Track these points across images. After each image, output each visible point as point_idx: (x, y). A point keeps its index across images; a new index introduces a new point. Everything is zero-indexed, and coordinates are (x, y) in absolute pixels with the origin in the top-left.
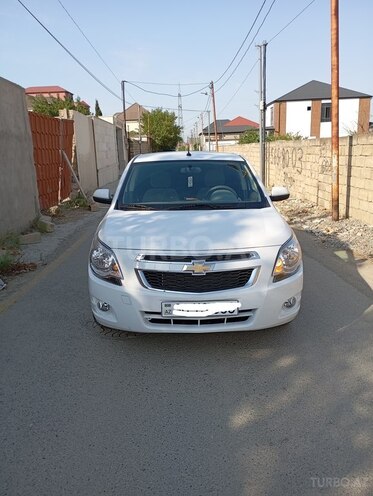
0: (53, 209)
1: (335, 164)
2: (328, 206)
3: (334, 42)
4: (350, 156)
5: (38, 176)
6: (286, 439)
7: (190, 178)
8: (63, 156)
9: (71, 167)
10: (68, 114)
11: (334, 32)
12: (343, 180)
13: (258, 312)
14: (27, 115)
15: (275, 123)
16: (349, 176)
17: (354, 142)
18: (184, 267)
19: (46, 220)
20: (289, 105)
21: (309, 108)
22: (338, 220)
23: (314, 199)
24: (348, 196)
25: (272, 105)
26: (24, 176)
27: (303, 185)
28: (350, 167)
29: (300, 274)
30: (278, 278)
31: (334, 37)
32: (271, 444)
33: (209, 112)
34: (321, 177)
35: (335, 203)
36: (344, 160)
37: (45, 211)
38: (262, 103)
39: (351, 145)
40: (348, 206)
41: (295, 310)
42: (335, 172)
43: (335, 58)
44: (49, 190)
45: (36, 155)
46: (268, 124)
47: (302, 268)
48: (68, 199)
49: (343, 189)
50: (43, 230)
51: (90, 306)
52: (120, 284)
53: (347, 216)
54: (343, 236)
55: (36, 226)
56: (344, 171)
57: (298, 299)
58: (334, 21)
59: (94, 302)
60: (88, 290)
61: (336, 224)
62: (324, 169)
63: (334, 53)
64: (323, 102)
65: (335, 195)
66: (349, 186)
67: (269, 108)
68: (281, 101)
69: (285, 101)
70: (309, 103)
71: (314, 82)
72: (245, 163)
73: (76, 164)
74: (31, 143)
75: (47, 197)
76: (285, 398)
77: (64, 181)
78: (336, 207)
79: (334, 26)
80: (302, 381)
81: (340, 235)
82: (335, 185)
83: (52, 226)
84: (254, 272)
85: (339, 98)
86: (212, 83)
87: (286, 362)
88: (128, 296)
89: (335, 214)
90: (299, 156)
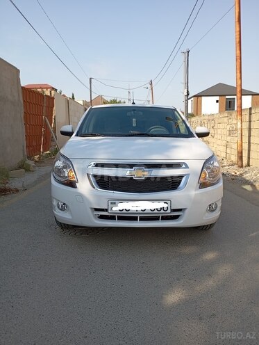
0: (36, 157)
1: (239, 126)
2: (234, 158)
3: (238, 40)
4: (250, 121)
5: (26, 132)
6: (214, 315)
7: (134, 120)
8: (45, 121)
9: (52, 130)
10: (51, 93)
11: (238, 33)
12: (245, 139)
13: (186, 211)
14: (20, 89)
15: (194, 111)
16: (250, 136)
17: (253, 111)
18: (127, 173)
19: (31, 163)
20: (204, 99)
21: (217, 101)
22: (242, 166)
23: (223, 155)
24: (249, 150)
25: (192, 99)
26: (16, 131)
27: (215, 146)
28: (250, 129)
29: (221, 184)
30: (203, 185)
31: (238, 37)
32: (201, 319)
33: (149, 101)
34: (229, 138)
35: (240, 155)
36: (246, 125)
37: (30, 157)
38: (186, 91)
39: (250, 114)
40: (249, 158)
41: (217, 214)
42: (239, 132)
43: (238, 52)
44: (34, 144)
45: (25, 117)
46: (190, 111)
47: (222, 180)
48: (48, 152)
49: (245, 146)
50: (28, 170)
51: (51, 207)
52: (75, 187)
53: (248, 165)
54: (247, 176)
55: (22, 166)
56: (246, 133)
57: (219, 205)
58: (238, 26)
59: (55, 203)
60: (50, 193)
61: (241, 169)
62: (231, 133)
63: (238, 48)
64: (227, 97)
65: (240, 149)
66: (249, 143)
67: (190, 101)
68: (198, 96)
69: (201, 96)
70: (217, 98)
71: (220, 85)
72: (175, 110)
73: (55, 128)
74: (23, 108)
75: (32, 148)
76: (210, 283)
77: (45, 139)
78: (241, 158)
79: (238, 29)
80: (224, 270)
81: (245, 176)
82: (239, 142)
83: (34, 166)
84: (184, 179)
85: (242, 95)
86: (151, 81)
87: (210, 256)
88: (80, 195)
89: (240, 162)
90: (212, 125)
